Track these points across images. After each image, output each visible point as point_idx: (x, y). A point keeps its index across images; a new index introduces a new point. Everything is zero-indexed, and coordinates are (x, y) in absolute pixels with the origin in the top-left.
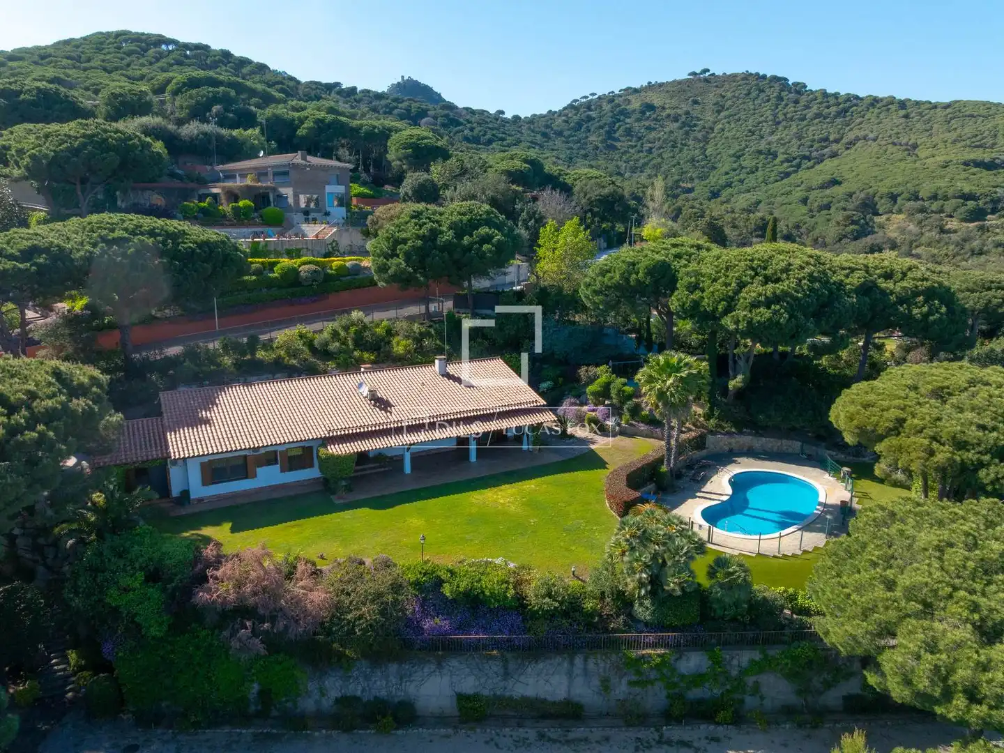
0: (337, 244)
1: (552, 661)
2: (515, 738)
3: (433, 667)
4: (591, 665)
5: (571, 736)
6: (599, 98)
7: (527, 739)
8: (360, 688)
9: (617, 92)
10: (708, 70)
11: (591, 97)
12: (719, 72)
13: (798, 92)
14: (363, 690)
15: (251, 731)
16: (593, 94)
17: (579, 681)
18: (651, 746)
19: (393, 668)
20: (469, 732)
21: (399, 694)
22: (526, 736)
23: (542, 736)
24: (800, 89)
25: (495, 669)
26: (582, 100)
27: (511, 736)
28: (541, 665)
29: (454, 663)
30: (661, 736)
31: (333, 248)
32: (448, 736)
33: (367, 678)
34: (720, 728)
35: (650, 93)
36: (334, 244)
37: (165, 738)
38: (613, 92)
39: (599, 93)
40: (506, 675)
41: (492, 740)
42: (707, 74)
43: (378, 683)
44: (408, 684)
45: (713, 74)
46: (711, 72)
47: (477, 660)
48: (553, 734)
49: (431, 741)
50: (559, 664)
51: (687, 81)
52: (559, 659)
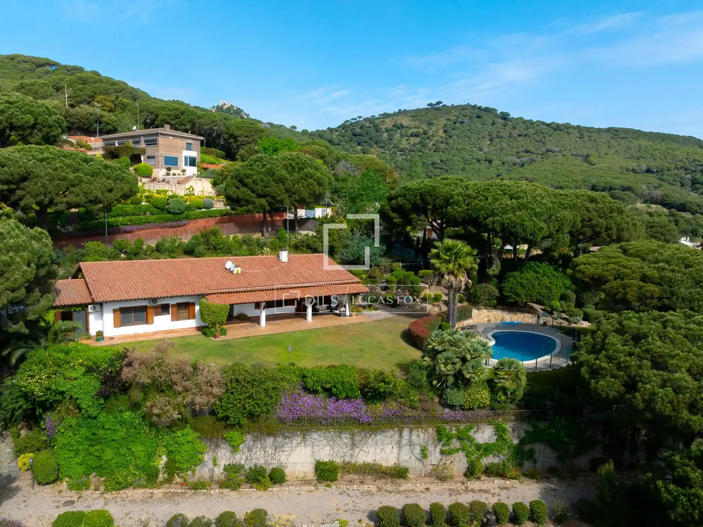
0: (193, 189)
1: (387, 434)
2: (360, 491)
3: (299, 439)
4: (414, 437)
5: (402, 489)
6: (365, 119)
7: (370, 491)
8: (244, 457)
9: (377, 116)
10: (441, 103)
11: (358, 119)
12: (449, 104)
13: (505, 119)
14: (247, 459)
15: (161, 490)
16: (360, 117)
17: (406, 450)
18: (461, 493)
19: (270, 441)
20: (326, 488)
21: (274, 462)
22: (369, 489)
23: (379, 489)
24: (505, 117)
25: (345, 440)
26: (352, 121)
27: (358, 490)
28: (379, 437)
29: (315, 436)
30: (467, 488)
31: (190, 192)
32: (311, 492)
33: (250, 449)
34: (508, 482)
35: (400, 117)
36: (191, 189)
37: (95, 496)
38: (374, 116)
39: (365, 116)
40: (353, 445)
41: (345, 492)
42: (441, 105)
43: (258, 453)
44: (280, 453)
45: (445, 105)
46: (443, 104)
47: (332, 433)
48: (389, 487)
49: (299, 494)
50: (391, 437)
51: (427, 109)
52: (391, 432)
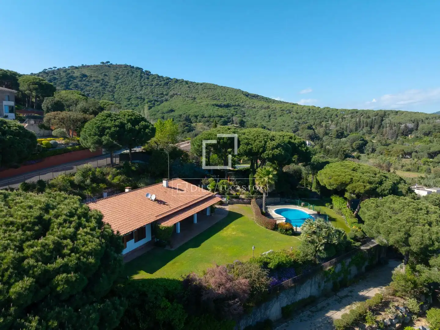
4: (316, 279)
6: (58, 69)
8: (252, 320)
9: (67, 68)
10: (109, 62)
11: (54, 69)
13: (147, 74)
16: (55, 67)
17: (313, 287)
18: (341, 301)
21: (264, 317)
24: (148, 73)
28: (304, 285)
30: (339, 297)
33: (255, 314)
34: (349, 288)
35: (83, 69)
38: (65, 67)
39: (58, 67)
42: (109, 64)
43: (258, 315)
44: (267, 310)
45: (112, 64)
46: (110, 63)
47: (288, 290)
50: (309, 282)
51: (101, 66)
